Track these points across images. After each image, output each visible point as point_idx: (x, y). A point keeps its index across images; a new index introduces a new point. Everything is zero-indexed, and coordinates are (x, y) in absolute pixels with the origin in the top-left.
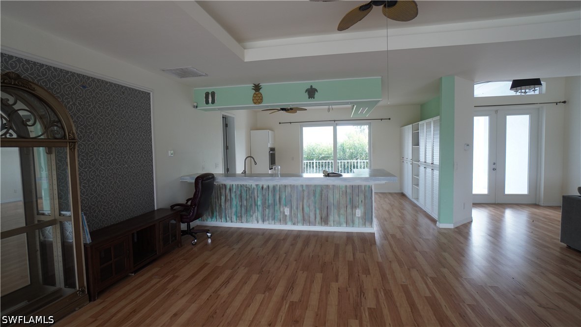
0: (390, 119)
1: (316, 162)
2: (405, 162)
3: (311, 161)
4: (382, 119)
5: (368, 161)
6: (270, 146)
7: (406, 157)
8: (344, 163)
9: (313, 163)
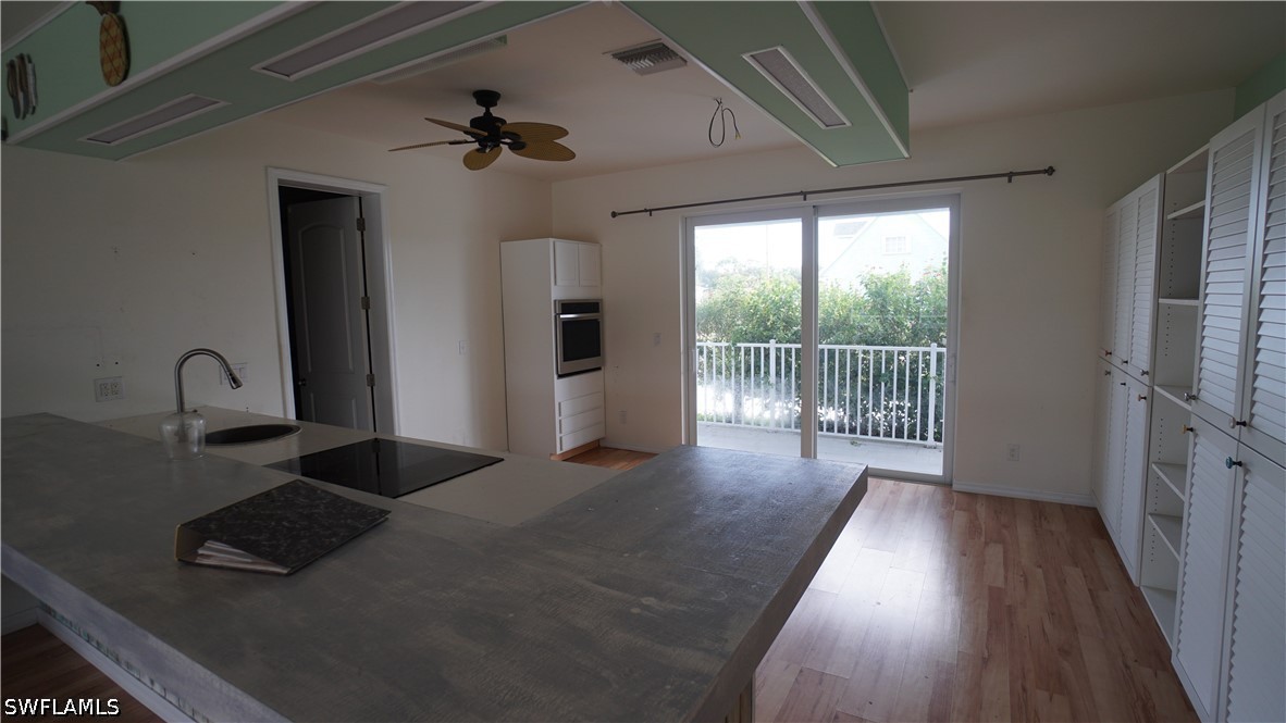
0: (1050, 171)
1: (778, 350)
2: (1118, 377)
3: (762, 345)
4: (1010, 176)
5: (944, 350)
6: (558, 293)
7: (1121, 352)
8: (854, 354)
9: (767, 351)
